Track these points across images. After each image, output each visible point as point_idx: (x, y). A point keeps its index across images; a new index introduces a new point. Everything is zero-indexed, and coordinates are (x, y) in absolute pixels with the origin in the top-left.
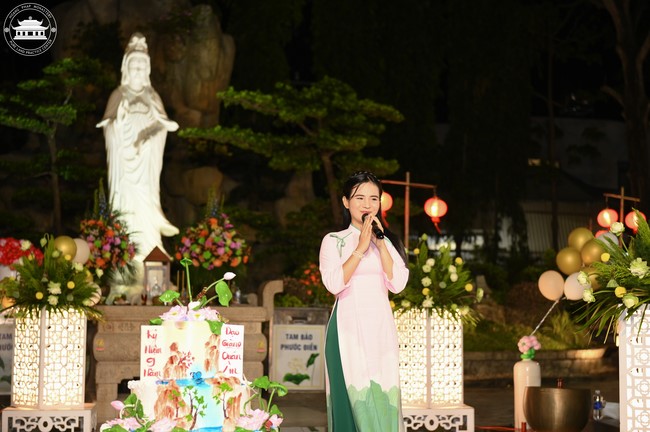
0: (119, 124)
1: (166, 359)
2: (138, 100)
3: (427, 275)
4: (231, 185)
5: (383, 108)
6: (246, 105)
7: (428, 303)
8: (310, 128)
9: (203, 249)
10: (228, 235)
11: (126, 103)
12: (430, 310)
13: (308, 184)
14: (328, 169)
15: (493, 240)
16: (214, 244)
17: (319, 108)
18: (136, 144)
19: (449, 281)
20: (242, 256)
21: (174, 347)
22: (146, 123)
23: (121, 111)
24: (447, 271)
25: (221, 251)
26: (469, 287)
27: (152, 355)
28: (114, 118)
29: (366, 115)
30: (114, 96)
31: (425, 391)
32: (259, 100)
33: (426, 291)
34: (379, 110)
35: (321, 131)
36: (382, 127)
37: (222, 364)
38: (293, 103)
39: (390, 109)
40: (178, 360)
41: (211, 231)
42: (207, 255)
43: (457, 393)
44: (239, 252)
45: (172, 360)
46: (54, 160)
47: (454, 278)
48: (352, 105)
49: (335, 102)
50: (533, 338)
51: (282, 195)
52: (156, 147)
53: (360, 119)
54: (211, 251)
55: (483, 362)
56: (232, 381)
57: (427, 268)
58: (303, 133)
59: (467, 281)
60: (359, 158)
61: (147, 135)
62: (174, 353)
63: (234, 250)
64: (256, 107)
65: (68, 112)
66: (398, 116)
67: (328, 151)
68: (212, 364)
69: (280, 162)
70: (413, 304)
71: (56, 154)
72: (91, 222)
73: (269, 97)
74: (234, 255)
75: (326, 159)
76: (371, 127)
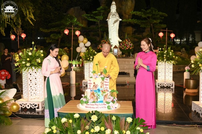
0: (110, 20)
1: (93, 86)
2: (114, 15)
3: (165, 54)
4: (134, 30)
5: (163, 13)
6: (136, 14)
7: (165, 60)
8: (149, 19)
9: (124, 46)
10: (129, 43)
11: (111, 16)
12: (165, 61)
13: (149, 29)
14: (152, 27)
15: (188, 39)
16: (127, 45)
17: (150, 14)
18: (114, 24)
19: (170, 55)
20: (132, 47)
21: (94, 83)
22: (115, 19)
23: (110, 17)
24: (169, 53)
25: (128, 46)
26: (174, 57)
27: (90, 85)
28: (109, 19)
29: (160, 15)
30: (109, 14)
31: (164, 78)
32: (138, 13)
33: (165, 58)
34: (162, 14)
35: (151, 19)
36: (163, 18)
37: (105, 86)
38: (145, 13)
39: (165, 14)
40: (95, 86)
41: (126, 42)
42: (125, 47)
43: (171, 78)
44: (131, 46)
45: (94, 86)
46: (99, 27)
47: (171, 55)
48: (157, 13)
49: (153, 13)
50: (188, 67)
51: (144, 31)
52: (117, 24)
53: (158, 16)
54: (126, 46)
55: (182, 67)
56: (106, 91)
57: (165, 53)
58: (147, 19)
59: (174, 55)
60: (158, 24)
61: (115, 22)
62: (94, 84)
63: (130, 46)
64: (137, 14)
65: (101, 18)
66: (166, 15)
67: (152, 23)
68: (102, 87)
69: (142, 26)
70: (162, 60)
71: (100, 26)
72: (103, 41)
73: (140, 12)
74: (130, 47)
75: (152, 25)
76: (161, 18)
